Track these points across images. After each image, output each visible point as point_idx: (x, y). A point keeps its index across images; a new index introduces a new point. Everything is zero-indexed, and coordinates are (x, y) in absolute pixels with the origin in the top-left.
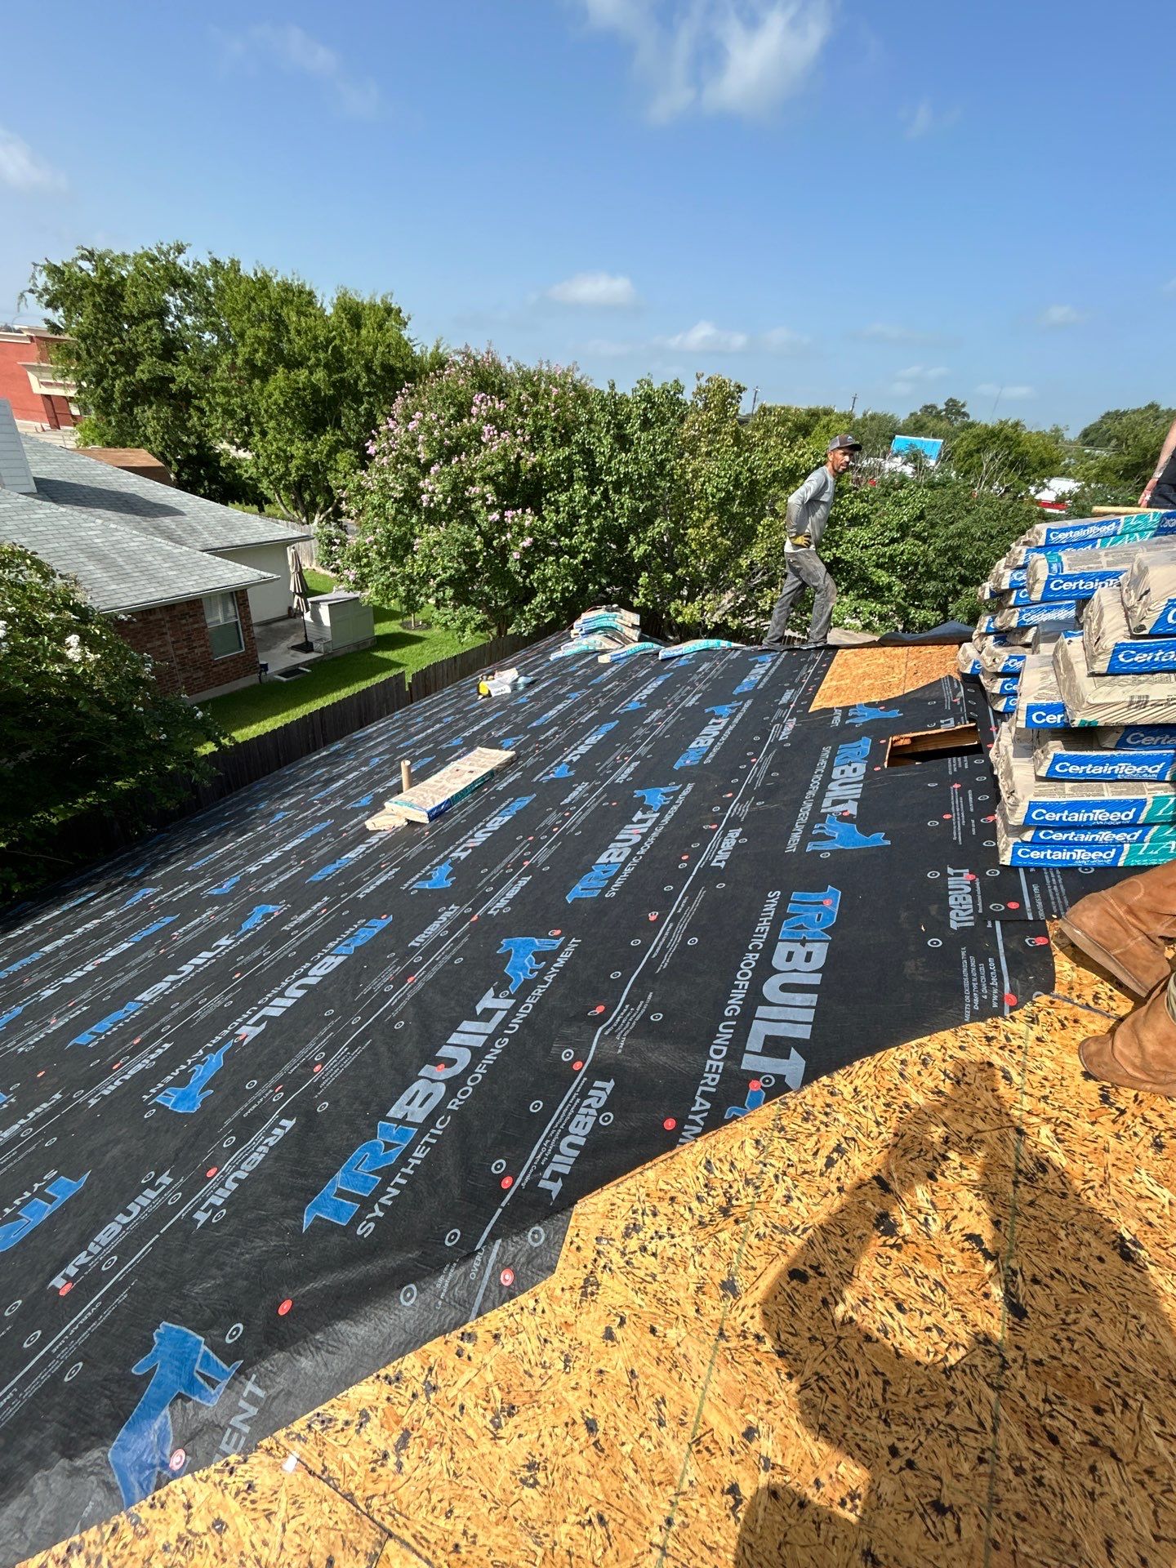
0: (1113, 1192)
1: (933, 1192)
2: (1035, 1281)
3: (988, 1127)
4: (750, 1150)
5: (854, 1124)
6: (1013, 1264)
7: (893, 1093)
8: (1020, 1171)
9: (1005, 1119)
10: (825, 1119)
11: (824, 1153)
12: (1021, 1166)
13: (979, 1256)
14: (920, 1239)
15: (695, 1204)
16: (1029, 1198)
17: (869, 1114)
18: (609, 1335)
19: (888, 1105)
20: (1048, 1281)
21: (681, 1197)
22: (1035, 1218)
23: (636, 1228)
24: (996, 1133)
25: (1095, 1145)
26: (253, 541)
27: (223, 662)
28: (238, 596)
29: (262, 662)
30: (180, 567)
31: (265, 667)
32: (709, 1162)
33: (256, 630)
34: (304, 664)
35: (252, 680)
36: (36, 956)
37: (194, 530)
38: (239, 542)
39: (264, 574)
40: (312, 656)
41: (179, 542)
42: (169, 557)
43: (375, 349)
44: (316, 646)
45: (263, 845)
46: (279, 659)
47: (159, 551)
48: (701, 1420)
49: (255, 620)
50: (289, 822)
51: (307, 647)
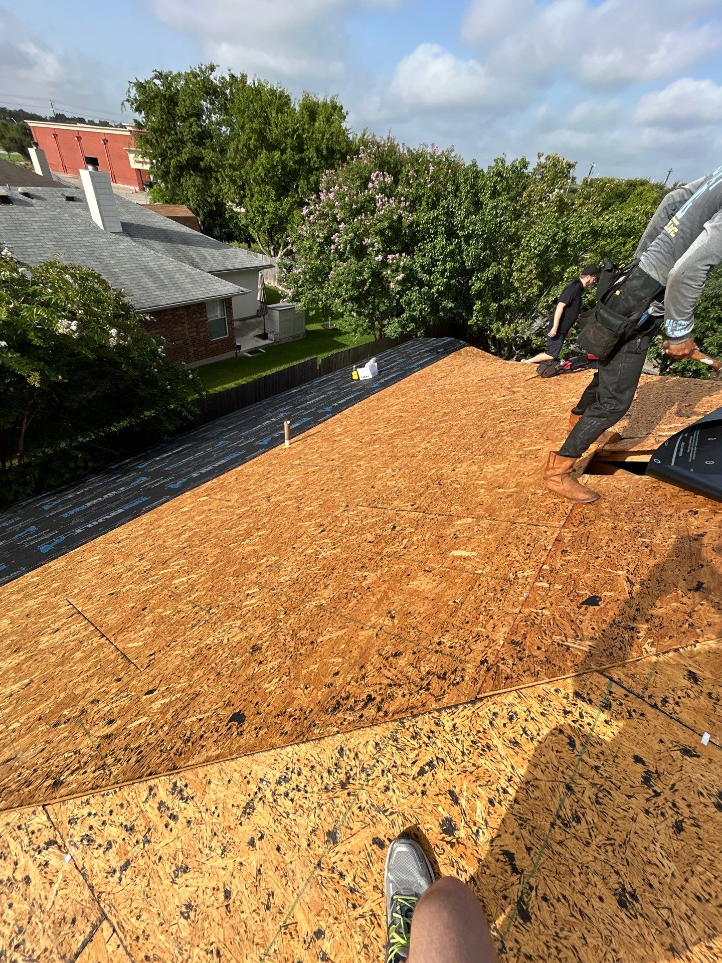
0: (628, 852)
1: (489, 813)
2: (545, 899)
3: (544, 778)
4: (371, 748)
5: (446, 749)
6: (532, 881)
7: (481, 735)
8: (559, 817)
9: (560, 775)
10: (426, 740)
11: (420, 764)
12: (561, 813)
13: (509, 868)
14: (469, 844)
15: (325, 775)
16: (559, 838)
17: (459, 746)
18: (252, 843)
19: (474, 742)
20: (554, 902)
21: (318, 768)
22: (559, 854)
23: (287, 780)
24: (549, 784)
25: (626, 814)
26: (239, 267)
27: (216, 342)
28: (226, 302)
29: (238, 344)
30: (194, 282)
31: (239, 347)
32: (342, 749)
33: (236, 324)
34: (262, 347)
35: (231, 354)
36: (83, 507)
37: (206, 259)
38: (230, 267)
39: (242, 288)
40: (267, 342)
41: (197, 266)
42: (189, 275)
43: (323, 136)
44: (270, 336)
45: (207, 460)
46: (248, 343)
47: (184, 272)
48: (291, 914)
49: (235, 318)
50: (224, 448)
51: (264, 336)
